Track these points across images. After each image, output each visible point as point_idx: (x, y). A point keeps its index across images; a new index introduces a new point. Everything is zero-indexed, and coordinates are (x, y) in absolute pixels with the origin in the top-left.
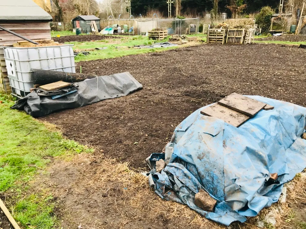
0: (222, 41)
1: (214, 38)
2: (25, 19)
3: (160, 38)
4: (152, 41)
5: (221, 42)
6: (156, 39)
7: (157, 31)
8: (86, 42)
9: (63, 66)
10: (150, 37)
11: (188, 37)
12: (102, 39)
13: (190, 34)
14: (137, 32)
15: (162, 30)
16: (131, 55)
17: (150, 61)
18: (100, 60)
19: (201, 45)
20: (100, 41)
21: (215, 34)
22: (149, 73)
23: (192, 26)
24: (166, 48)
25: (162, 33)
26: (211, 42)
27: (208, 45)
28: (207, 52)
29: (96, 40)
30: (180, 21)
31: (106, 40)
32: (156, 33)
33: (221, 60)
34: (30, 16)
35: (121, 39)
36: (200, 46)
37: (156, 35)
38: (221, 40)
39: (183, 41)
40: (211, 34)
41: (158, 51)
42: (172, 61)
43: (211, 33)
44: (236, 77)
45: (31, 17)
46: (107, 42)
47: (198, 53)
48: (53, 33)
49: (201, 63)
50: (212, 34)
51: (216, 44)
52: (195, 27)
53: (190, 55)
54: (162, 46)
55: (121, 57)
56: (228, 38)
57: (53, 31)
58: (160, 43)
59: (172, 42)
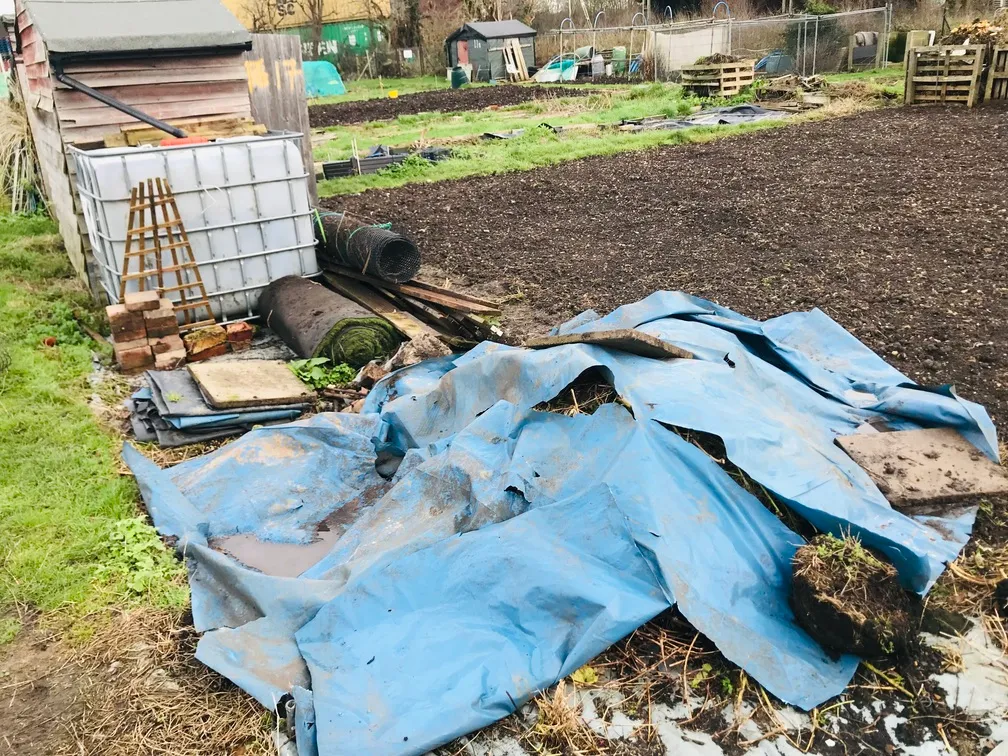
0: (966, 93)
1: (933, 84)
2: (151, 47)
3: (726, 89)
4: (694, 101)
5: (962, 98)
6: (711, 94)
7: (714, 66)
8: (466, 114)
9: (259, 215)
10: (688, 88)
11: (833, 83)
12: (525, 100)
13: (852, 71)
14: (650, 71)
15: (732, 62)
16: (594, 157)
17: (648, 179)
18: (477, 177)
19: (877, 112)
20: (515, 109)
21: (939, 68)
22: (620, 232)
23: (860, 39)
24: (737, 124)
25: (733, 70)
26: (922, 98)
27: (906, 110)
28: (891, 140)
29: (503, 104)
30: (811, 23)
31: (536, 103)
32: (712, 70)
33: (939, 175)
34: (170, 36)
35: (588, 99)
36: (873, 115)
37: (710, 81)
38: (964, 88)
39: (810, 99)
40: (921, 69)
41: (697, 141)
42: (735, 178)
43: (924, 64)
44: (979, 253)
45: (174, 38)
46: (538, 111)
47: (852, 144)
48: (382, 84)
49: (847, 188)
50: (927, 68)
51: (939, 107)
52: (875, 41)
53: (817, 154)
54: (722, 122)
55: (554, 167)
56: (996, 80)
57: (380, 77)
58: (721, 109)
59: (764, 105)
